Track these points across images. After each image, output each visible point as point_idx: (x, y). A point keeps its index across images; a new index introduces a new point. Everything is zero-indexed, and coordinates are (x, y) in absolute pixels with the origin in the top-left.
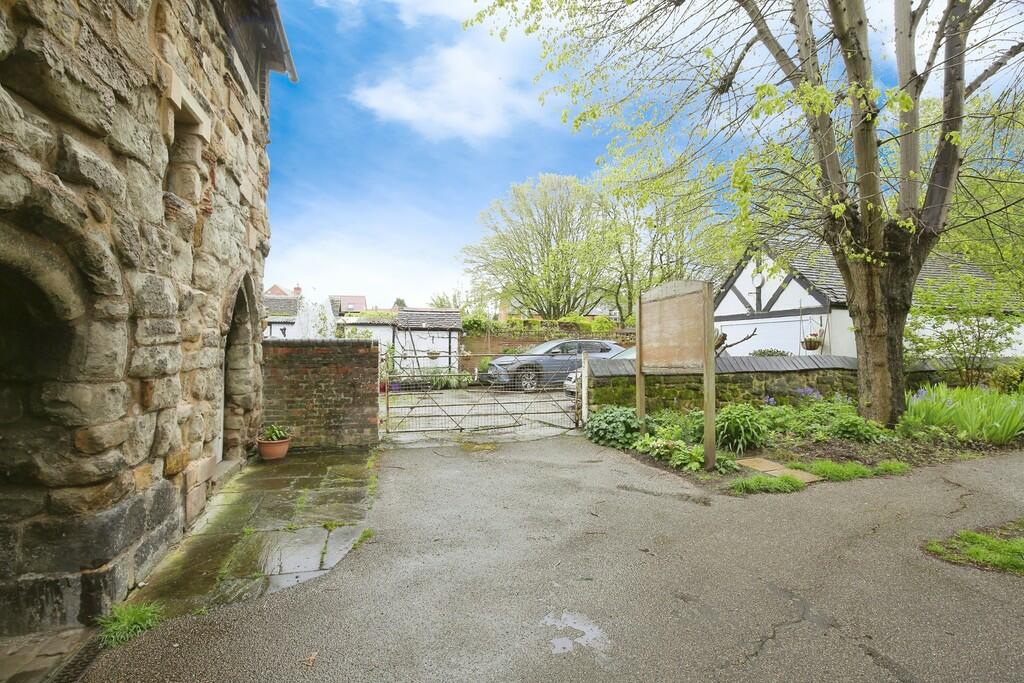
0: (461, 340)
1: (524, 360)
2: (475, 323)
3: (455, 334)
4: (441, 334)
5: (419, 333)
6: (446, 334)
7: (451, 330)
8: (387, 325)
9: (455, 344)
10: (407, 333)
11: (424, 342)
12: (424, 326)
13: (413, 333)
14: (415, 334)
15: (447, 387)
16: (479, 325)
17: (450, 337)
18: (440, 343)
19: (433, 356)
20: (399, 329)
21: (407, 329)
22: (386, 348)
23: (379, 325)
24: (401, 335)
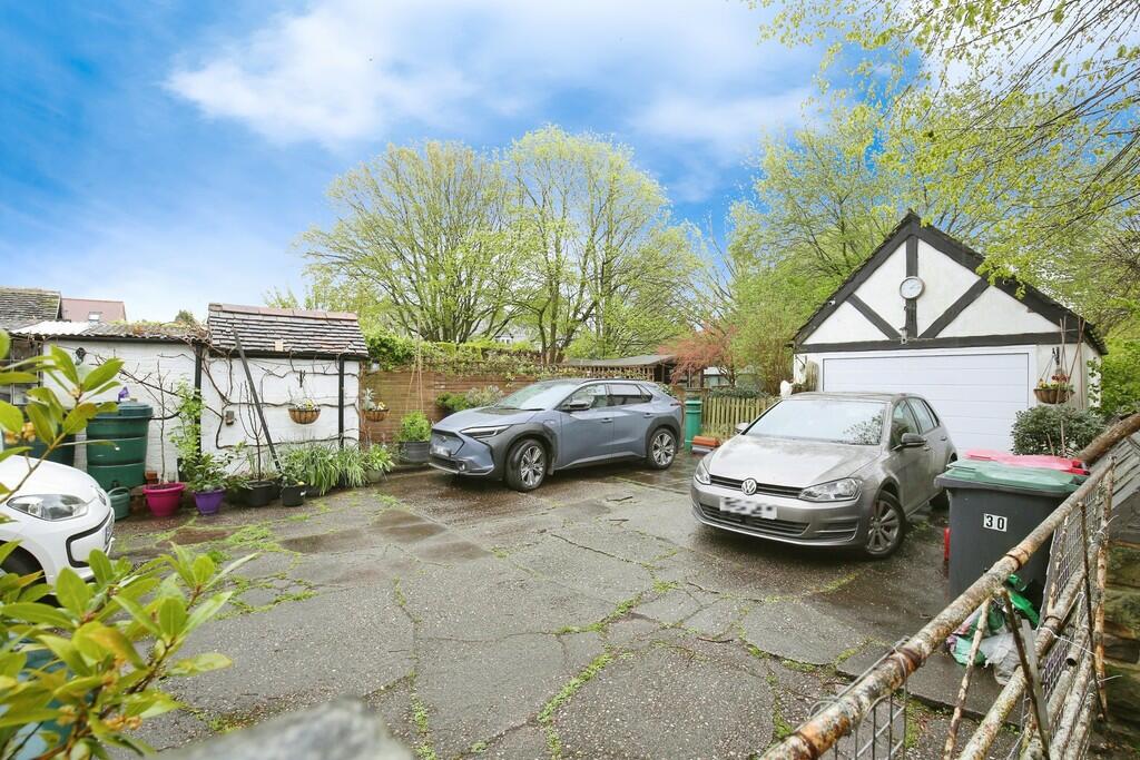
0: (366, 380)
1: (519, 421)
2: (383, 345)
3: (352, 368)
4: (320, 366)
5: (270, 364)
6: (333, 367)
7: (344, 358)
8: (179, 342)
9: (352, 388)
10: (237, 364)
11: (279, 384)
12: (279, 346)
13: (251, 364)
14: (256, 367)
15: (343, 485)
16: (390, 349)
17: (341, 374)
18: (320, 386)
19: (304, 416)
20: (214, 354)
21: (234, 355)
22: (178, 401)
23: (154, 341)
24: (218, 368)
